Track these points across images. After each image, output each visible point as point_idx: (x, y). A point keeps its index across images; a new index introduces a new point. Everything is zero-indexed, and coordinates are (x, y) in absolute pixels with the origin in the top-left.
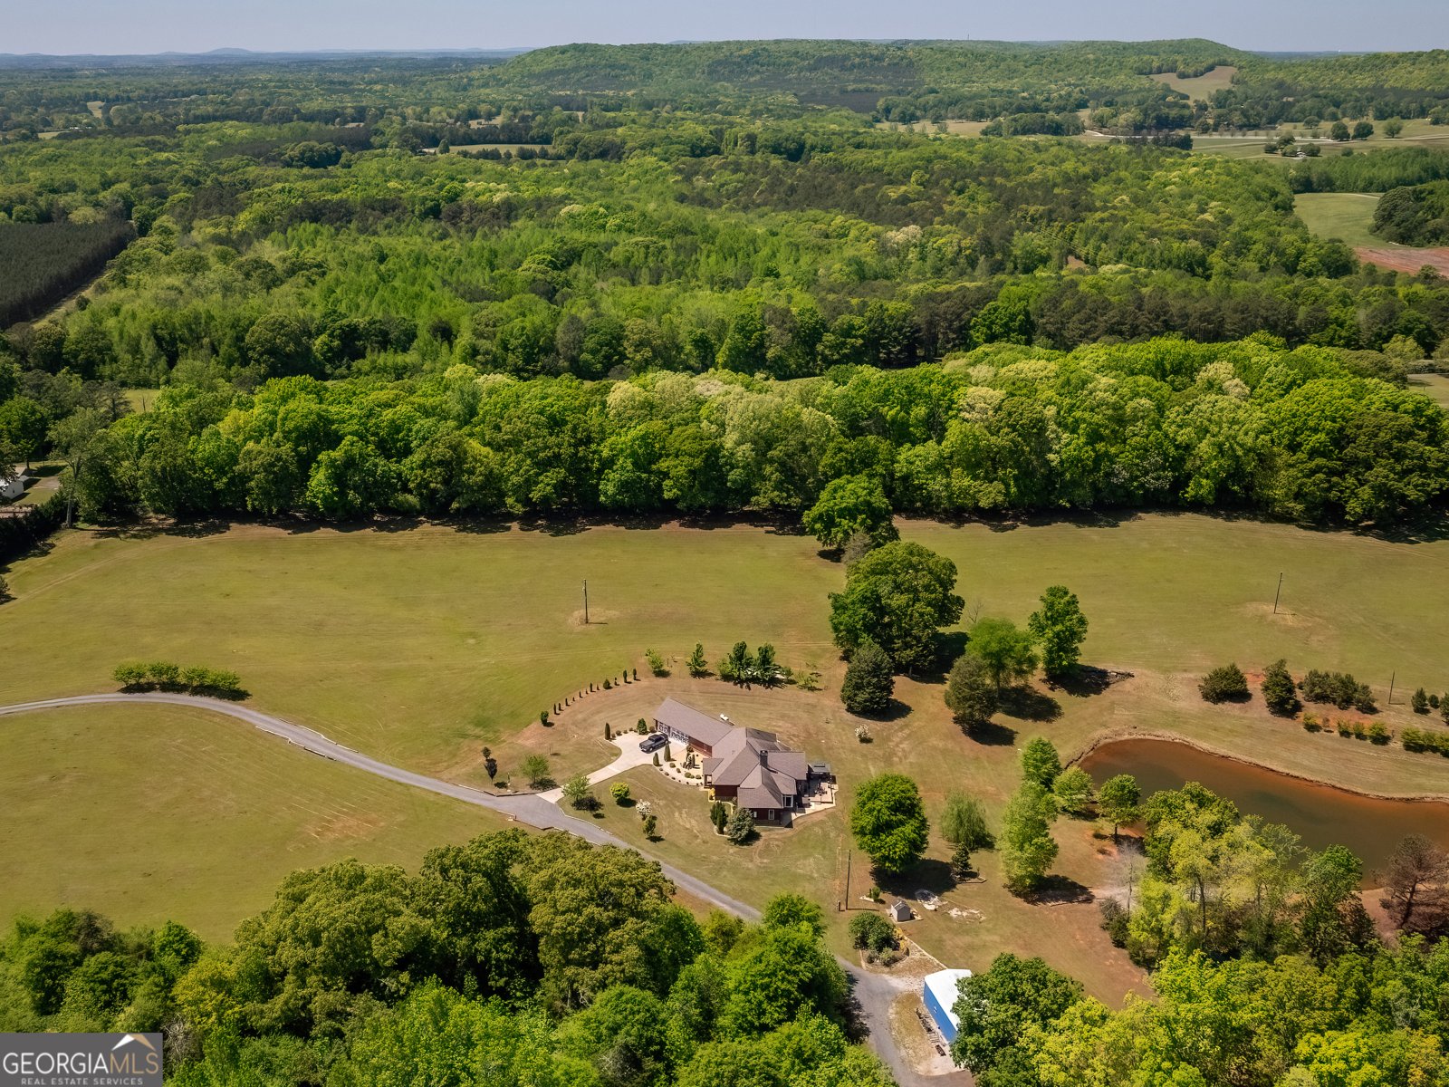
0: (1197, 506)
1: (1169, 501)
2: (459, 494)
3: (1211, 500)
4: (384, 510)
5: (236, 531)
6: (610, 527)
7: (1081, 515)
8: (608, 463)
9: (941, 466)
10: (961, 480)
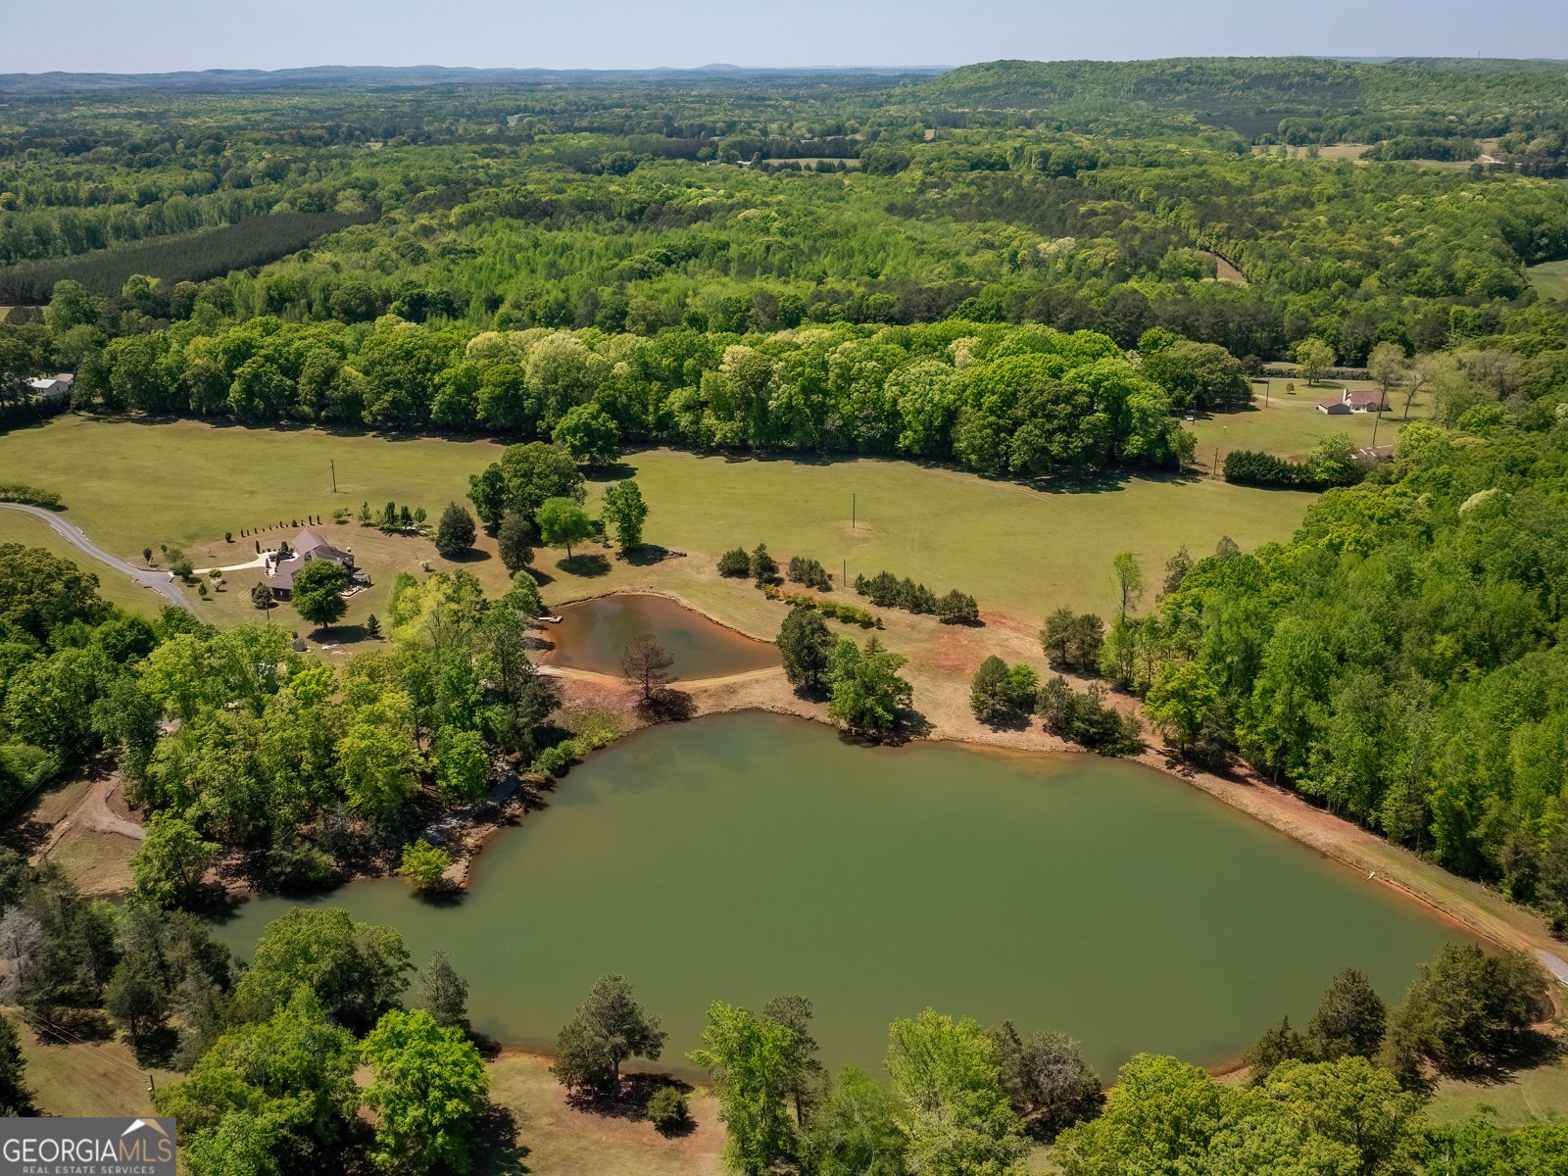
0: (908, 455)
1: (884, 448)
2: (328, 405)
3: (916, 449)
4: (290, 417)
5: (183, 424)
6: (438, 439)
7: (807, 454)
8: (437, 388)
9: (695, 407)
10: (709, 420)
